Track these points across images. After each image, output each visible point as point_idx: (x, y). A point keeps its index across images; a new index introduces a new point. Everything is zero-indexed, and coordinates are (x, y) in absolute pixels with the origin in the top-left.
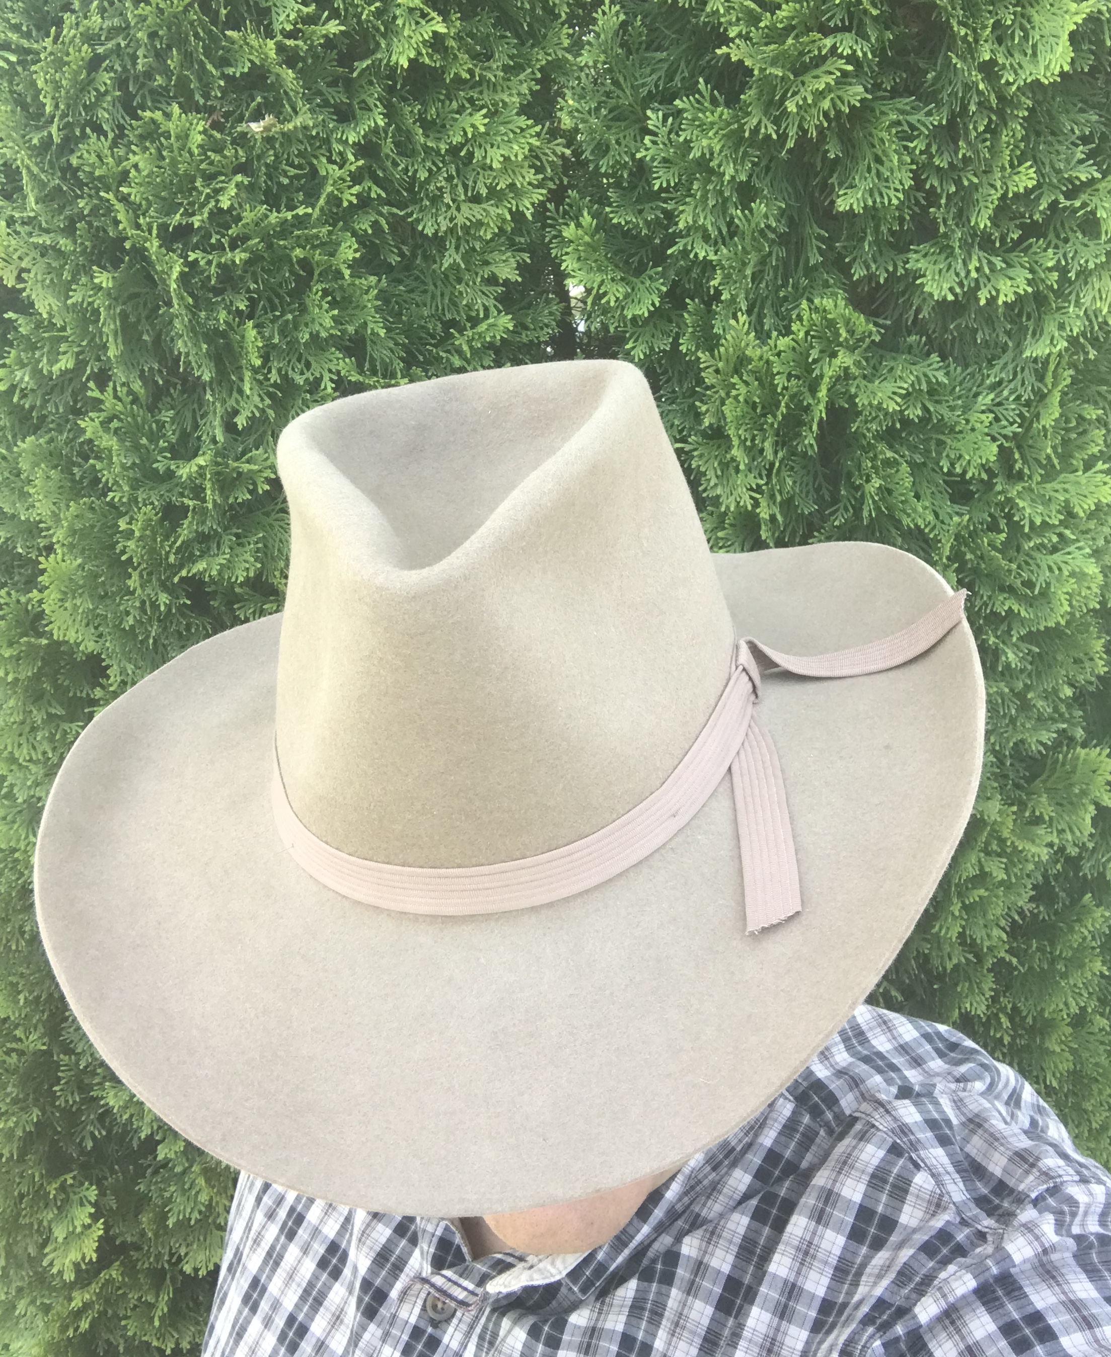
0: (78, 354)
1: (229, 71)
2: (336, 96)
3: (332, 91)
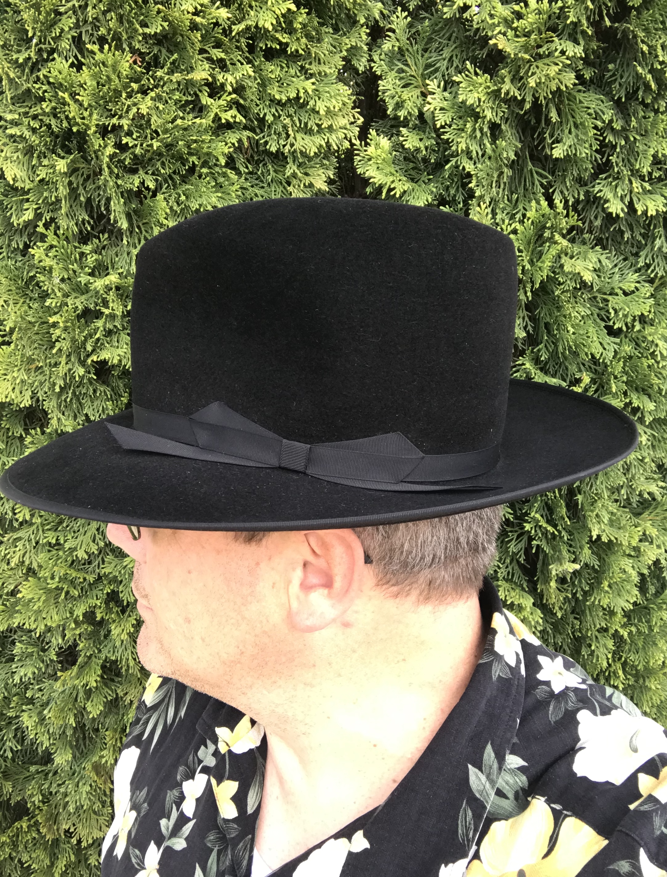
0: (36, 210)
1: (147, 31)
2: (218, 54)
3: (215, 51)
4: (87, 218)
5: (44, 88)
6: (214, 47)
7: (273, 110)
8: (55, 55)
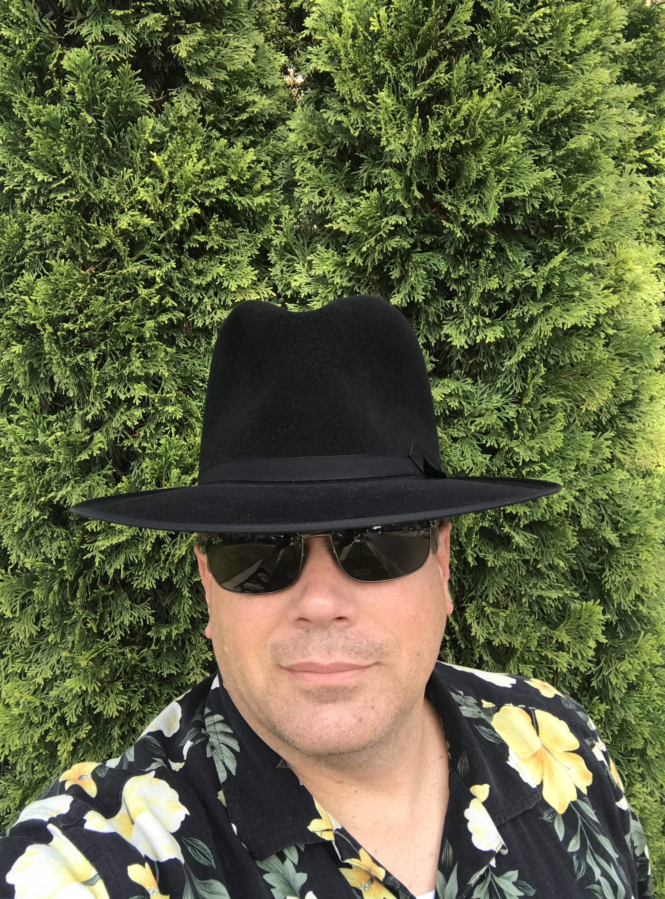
1: (97, 246)
2: (155, 257)
3: (152, 255)
4: (49, 392)
5: (15, 295)
6: (152, 253)
7: (199, 294)
8: (24, 271)
